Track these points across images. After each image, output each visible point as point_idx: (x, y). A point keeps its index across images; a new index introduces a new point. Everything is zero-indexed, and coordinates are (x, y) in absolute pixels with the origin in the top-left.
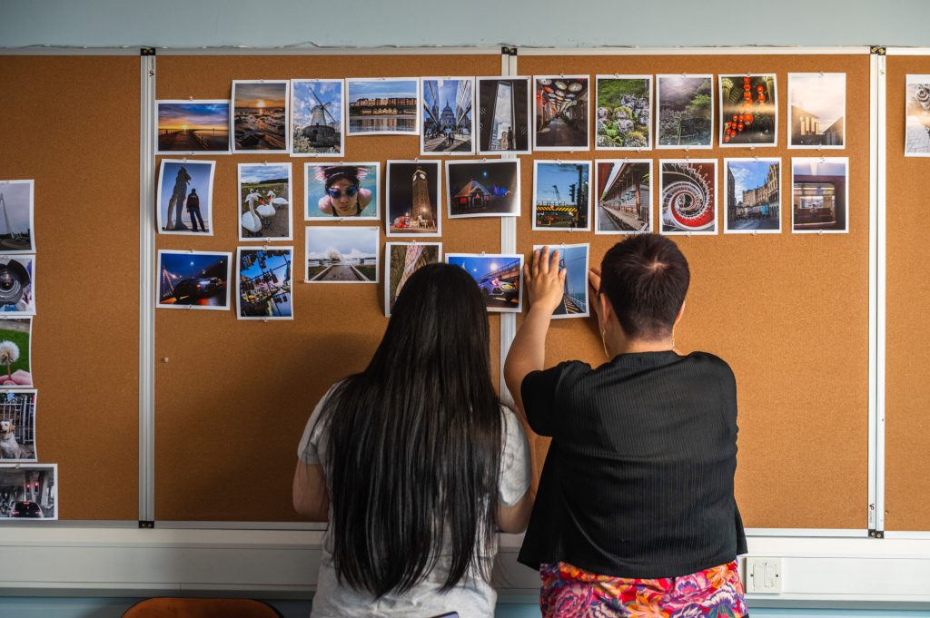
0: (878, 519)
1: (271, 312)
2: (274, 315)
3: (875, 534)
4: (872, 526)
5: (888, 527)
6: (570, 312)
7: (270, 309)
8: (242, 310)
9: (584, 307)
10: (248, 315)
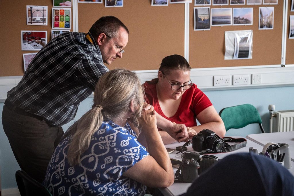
0: (284, 62)
1: (116, 4)
2: (117, 5)
3: (283, 66)
4: (282, 64)
5: (286, 64)
6: (206, 4)
7: (116, 3)
8: (107, 4)
9: (210, 2)
10: (109, 5)
